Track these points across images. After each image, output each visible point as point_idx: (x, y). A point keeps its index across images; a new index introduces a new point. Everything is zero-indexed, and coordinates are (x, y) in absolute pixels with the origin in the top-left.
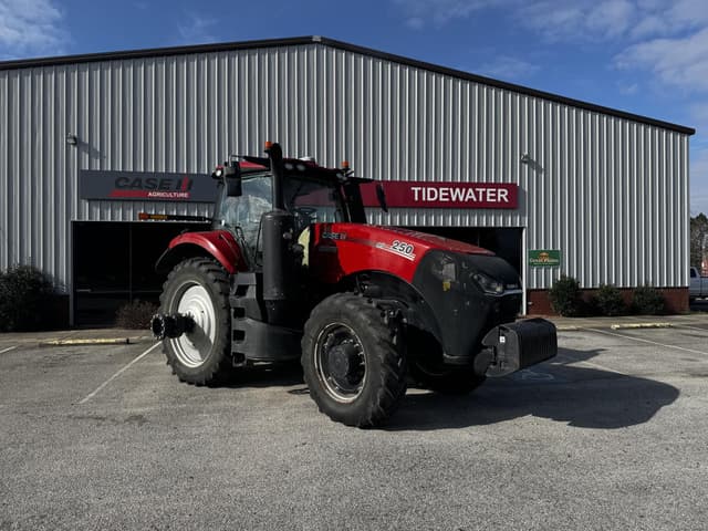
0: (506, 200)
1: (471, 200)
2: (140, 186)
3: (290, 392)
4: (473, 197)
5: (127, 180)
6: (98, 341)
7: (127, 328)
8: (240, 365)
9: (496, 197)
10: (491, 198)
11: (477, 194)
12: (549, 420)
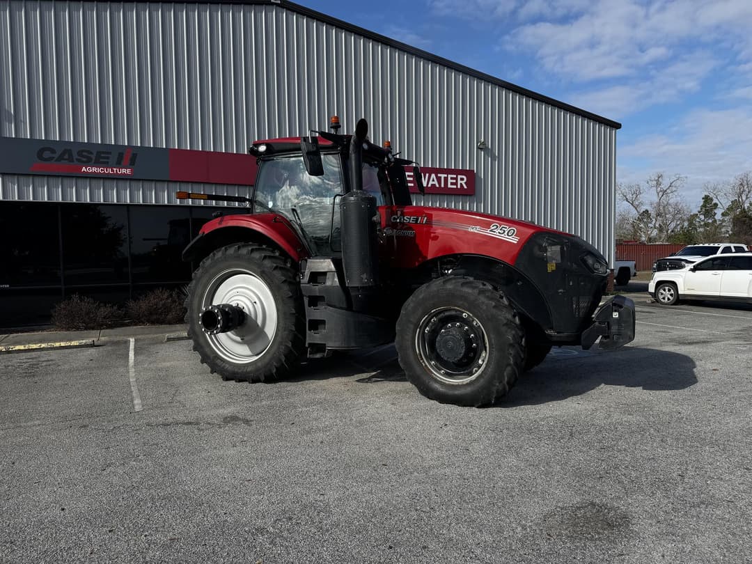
0: (465, 187)
1: (433, 185)
2: (71, 159)
3: (358, 381)
4: (436, 182)
5: (53, 151)
6: (57, 344)
7: (68, 330)
8: (318, 356)
9: (456, 184)
10: (452, 184)
11: (439, 179)
12: (623, 387)
